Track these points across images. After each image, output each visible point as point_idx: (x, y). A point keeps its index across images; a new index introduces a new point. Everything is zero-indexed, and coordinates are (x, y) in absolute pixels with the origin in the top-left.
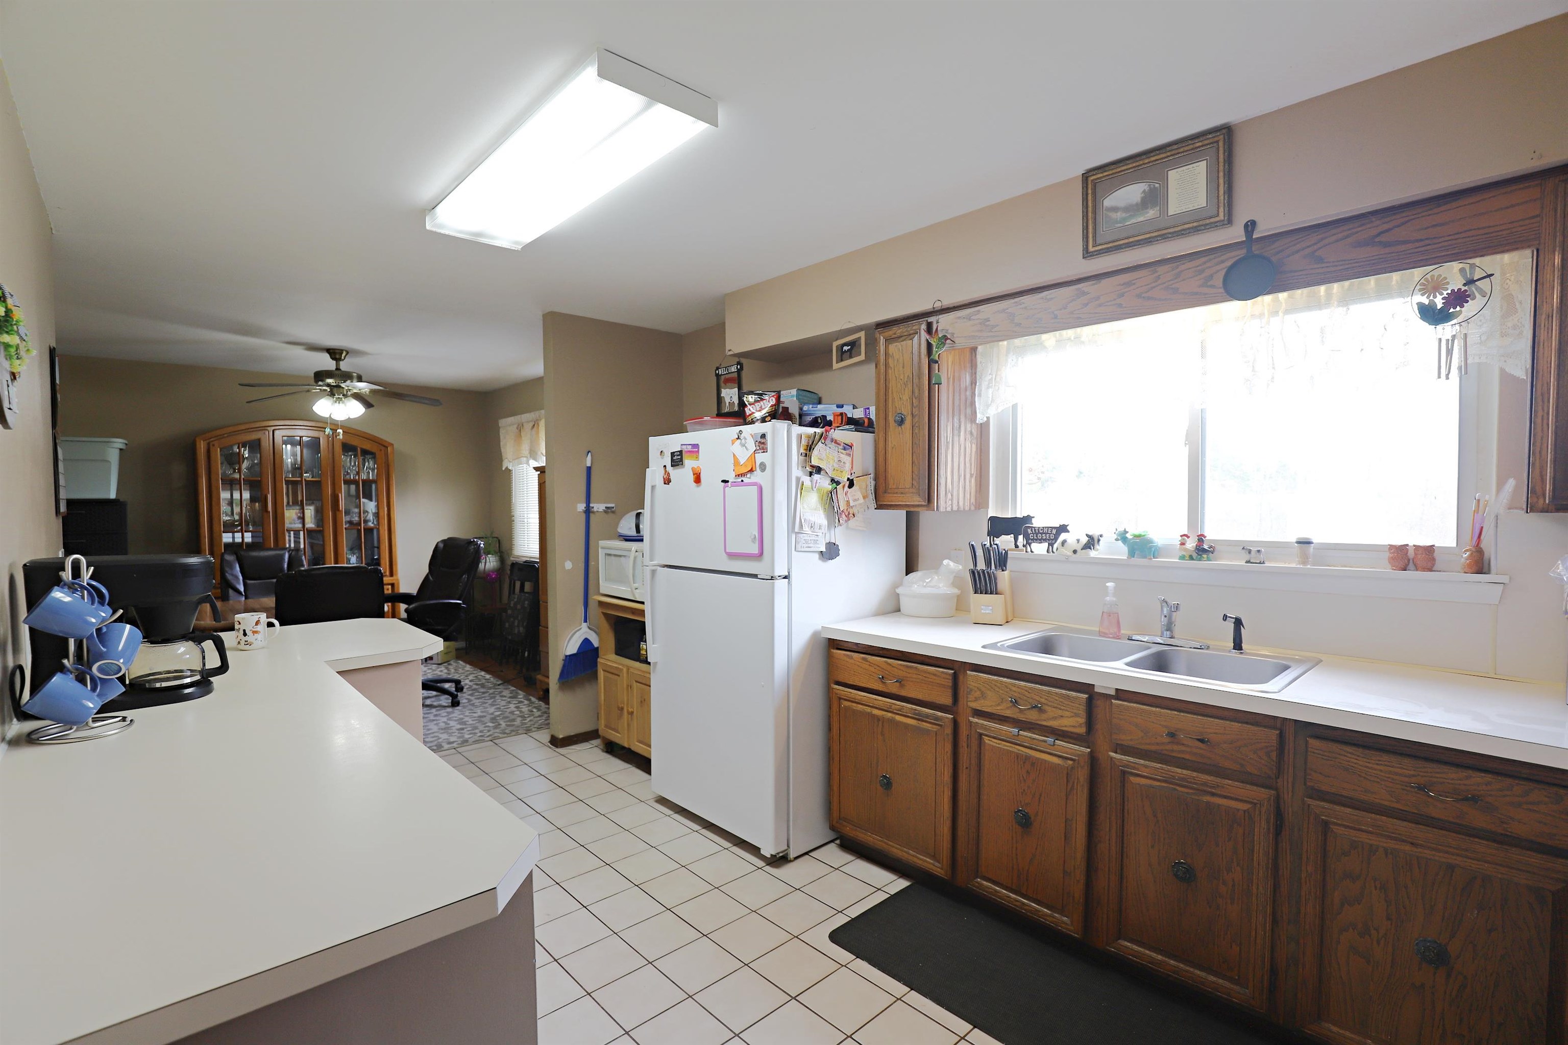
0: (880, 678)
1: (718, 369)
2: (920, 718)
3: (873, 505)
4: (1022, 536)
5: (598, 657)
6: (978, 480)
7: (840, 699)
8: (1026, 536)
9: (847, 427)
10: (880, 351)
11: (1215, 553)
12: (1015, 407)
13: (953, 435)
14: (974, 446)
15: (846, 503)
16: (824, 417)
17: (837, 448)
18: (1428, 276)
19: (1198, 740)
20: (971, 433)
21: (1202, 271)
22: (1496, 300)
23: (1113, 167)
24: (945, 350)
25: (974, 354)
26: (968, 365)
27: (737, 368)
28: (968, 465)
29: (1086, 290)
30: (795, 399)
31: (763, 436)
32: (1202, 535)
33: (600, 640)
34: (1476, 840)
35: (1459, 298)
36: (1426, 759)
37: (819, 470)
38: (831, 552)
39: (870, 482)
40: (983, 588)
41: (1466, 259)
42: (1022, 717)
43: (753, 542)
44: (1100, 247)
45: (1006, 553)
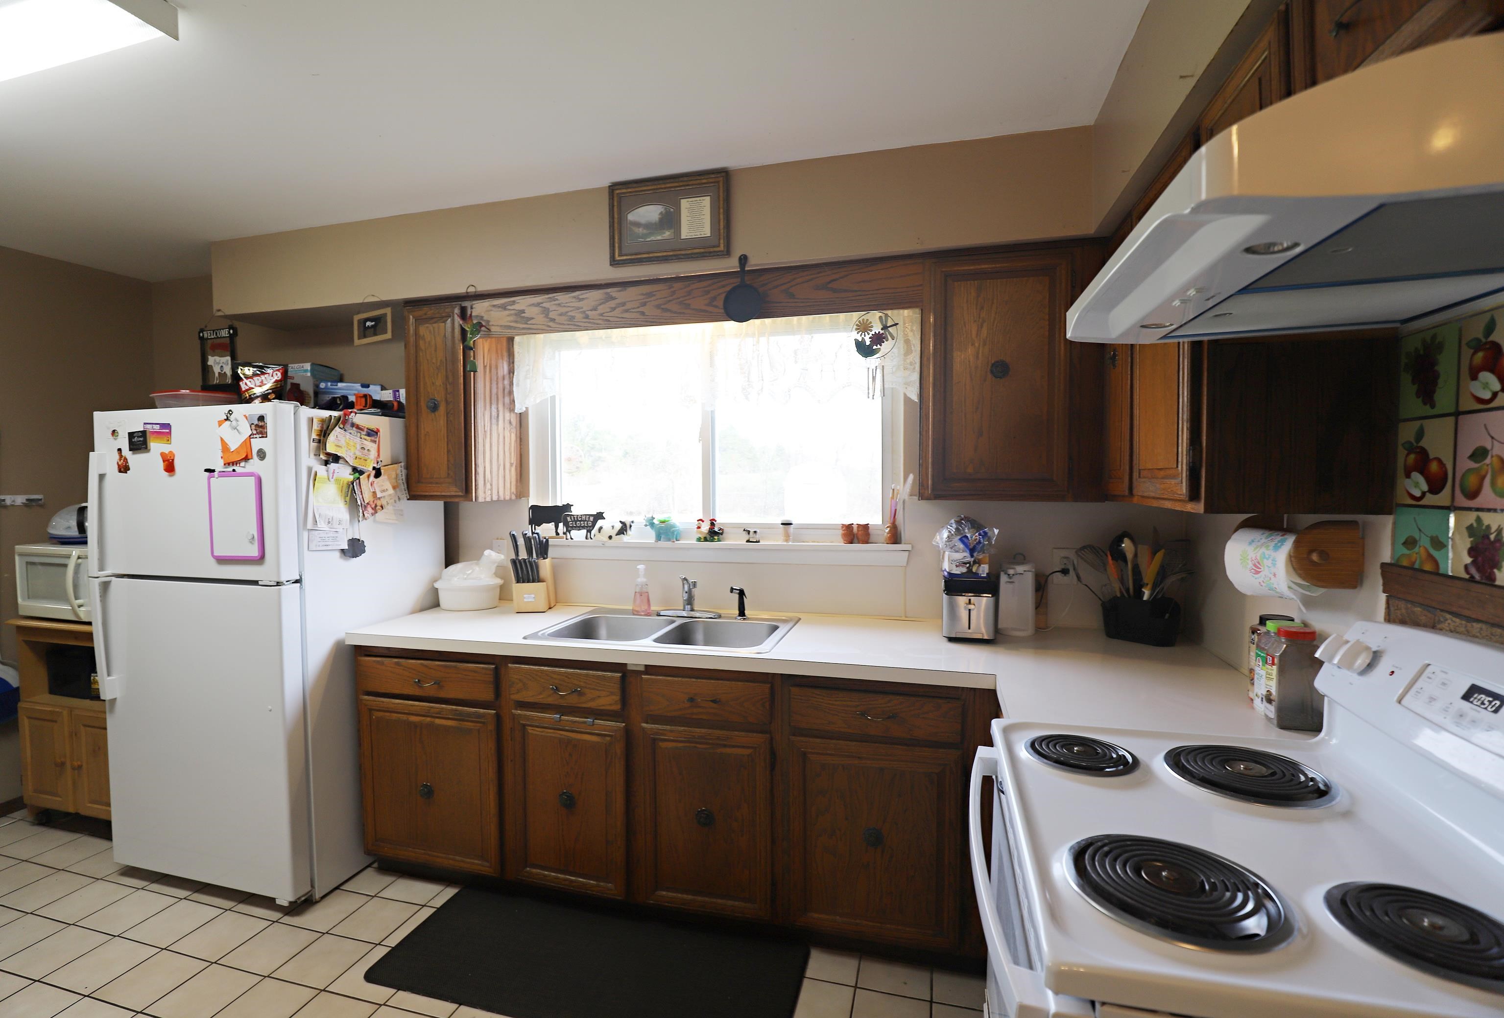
0: (415, 682)
1: (202, 331)
2: (461, 717)
3: (405, 495)
4: (562, 523)
5: (19, 700)
6: (519, 469)
7: (370, 710)
8: (566, 524)
9: (372, 410)
10: (409, 330)
11: (724, 534)
12: (553, 398)
13: (491, 424)
14: (513, 436)
15: (371, 494)
16: (345, 398)
17: (359, 434)
18: (861, 319)
19: (712, 701)
20: (510, 422)
21: (708, 292)
22: (901, 343)
23: (635, 185)
24: (480, 337)
25: (511, 344)
26: (505, 354)
27: (229, 332)
28: (507, 454)
29: (614, 294)
30: (309, 374)
31: (261, 418)
32: (714, 520)
33: (22, 678)
34: (896, 746)
35: (878, 339)
36: (866, 691)
37: (336, 459)
38: (355, 548)
39: (399, 470)
40: (525, 577)
41: (883, 310)
42: (563, 702)
43: (251, 542)
44: (625, 258)
45: (547, 541)
